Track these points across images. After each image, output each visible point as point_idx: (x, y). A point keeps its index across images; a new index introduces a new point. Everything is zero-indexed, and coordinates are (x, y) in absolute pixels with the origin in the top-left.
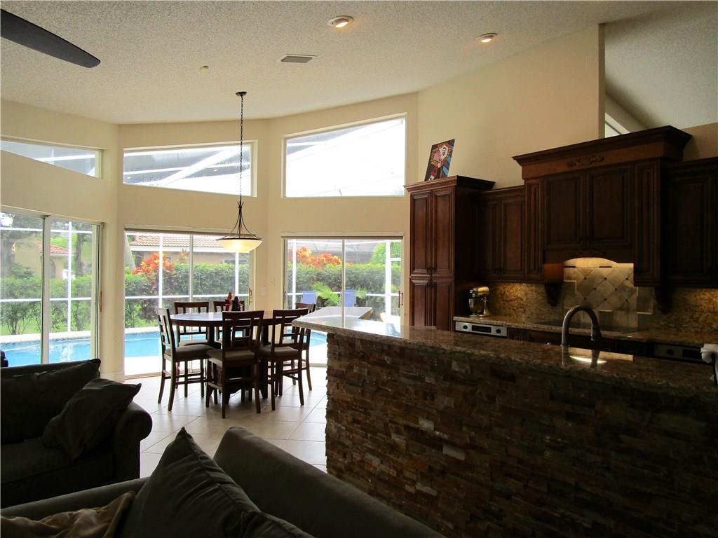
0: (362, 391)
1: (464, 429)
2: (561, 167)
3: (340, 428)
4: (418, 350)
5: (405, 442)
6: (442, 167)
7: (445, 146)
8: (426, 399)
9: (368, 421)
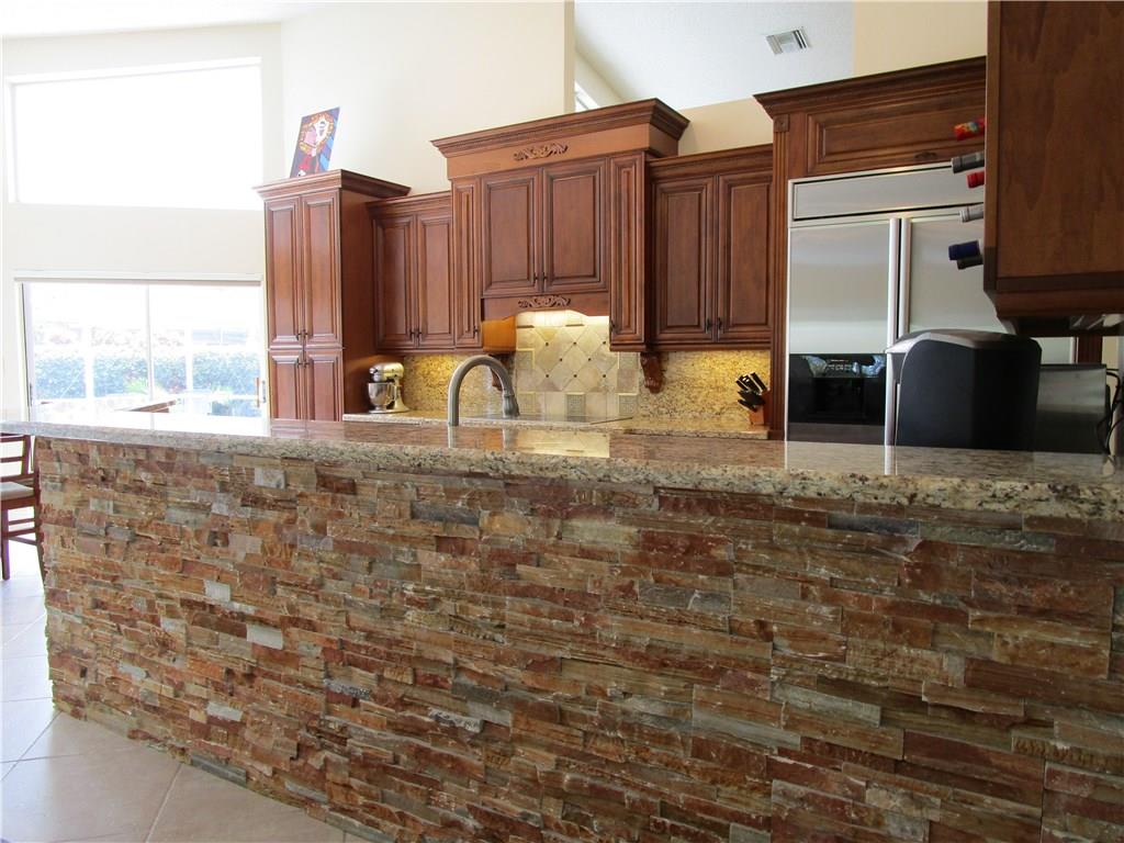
0: (107, 545)
1: (280, 590)
2: (503, 159)
3: (72, 623)
4: (198, 453)
5: (184, 631)
6: (319, 155)
7: (323, 119)
8: (216, 545)
9: (119, 602)
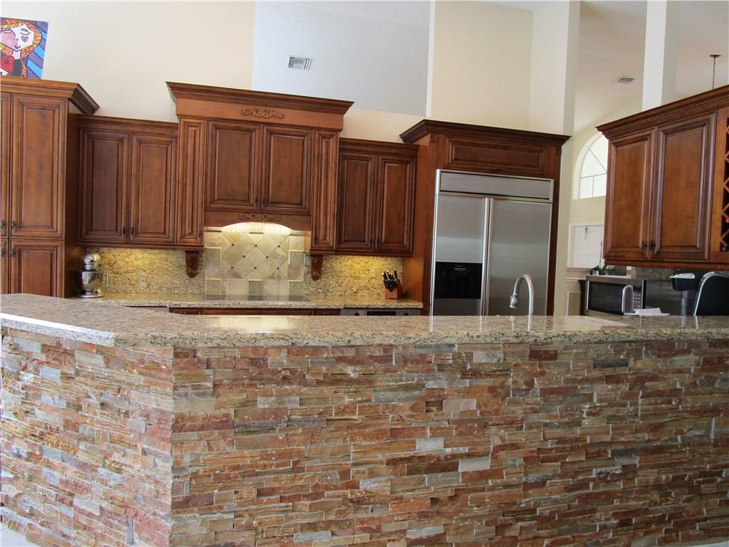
2: (232, 111)
5: (390, 484)
6: (25, 60)
7: (25, 27)
8: (429, 411)
